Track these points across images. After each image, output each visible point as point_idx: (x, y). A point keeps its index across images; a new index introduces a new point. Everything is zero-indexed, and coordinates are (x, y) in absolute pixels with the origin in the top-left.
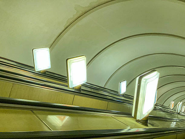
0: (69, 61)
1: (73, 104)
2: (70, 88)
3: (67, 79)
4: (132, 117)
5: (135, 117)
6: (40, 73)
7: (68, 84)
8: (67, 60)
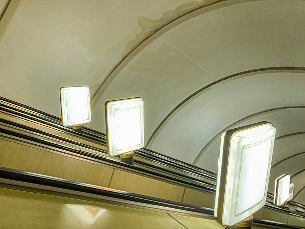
0: (109, 105)
1: (111, 185)
2: (111, 156)
3: (105, 140)
4: (214, 218)
5: (219, 219)
6: (72, 129)
7: (108, 148)
8: (107, 102)
